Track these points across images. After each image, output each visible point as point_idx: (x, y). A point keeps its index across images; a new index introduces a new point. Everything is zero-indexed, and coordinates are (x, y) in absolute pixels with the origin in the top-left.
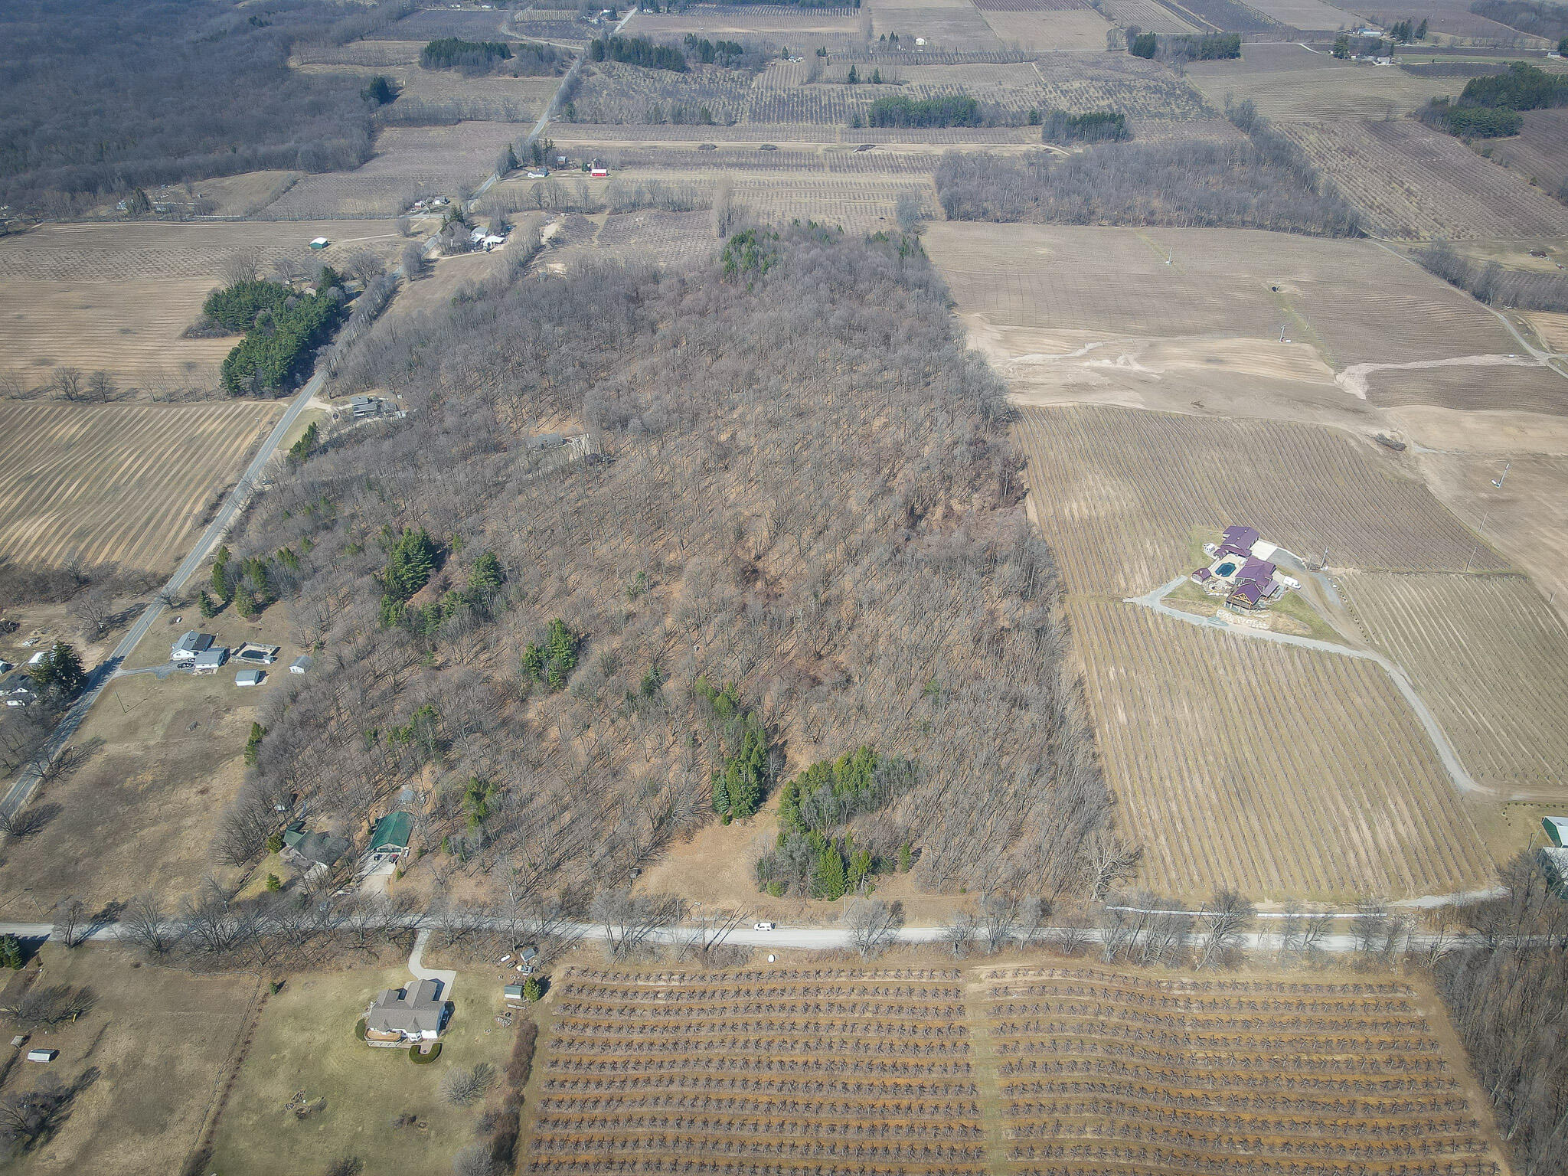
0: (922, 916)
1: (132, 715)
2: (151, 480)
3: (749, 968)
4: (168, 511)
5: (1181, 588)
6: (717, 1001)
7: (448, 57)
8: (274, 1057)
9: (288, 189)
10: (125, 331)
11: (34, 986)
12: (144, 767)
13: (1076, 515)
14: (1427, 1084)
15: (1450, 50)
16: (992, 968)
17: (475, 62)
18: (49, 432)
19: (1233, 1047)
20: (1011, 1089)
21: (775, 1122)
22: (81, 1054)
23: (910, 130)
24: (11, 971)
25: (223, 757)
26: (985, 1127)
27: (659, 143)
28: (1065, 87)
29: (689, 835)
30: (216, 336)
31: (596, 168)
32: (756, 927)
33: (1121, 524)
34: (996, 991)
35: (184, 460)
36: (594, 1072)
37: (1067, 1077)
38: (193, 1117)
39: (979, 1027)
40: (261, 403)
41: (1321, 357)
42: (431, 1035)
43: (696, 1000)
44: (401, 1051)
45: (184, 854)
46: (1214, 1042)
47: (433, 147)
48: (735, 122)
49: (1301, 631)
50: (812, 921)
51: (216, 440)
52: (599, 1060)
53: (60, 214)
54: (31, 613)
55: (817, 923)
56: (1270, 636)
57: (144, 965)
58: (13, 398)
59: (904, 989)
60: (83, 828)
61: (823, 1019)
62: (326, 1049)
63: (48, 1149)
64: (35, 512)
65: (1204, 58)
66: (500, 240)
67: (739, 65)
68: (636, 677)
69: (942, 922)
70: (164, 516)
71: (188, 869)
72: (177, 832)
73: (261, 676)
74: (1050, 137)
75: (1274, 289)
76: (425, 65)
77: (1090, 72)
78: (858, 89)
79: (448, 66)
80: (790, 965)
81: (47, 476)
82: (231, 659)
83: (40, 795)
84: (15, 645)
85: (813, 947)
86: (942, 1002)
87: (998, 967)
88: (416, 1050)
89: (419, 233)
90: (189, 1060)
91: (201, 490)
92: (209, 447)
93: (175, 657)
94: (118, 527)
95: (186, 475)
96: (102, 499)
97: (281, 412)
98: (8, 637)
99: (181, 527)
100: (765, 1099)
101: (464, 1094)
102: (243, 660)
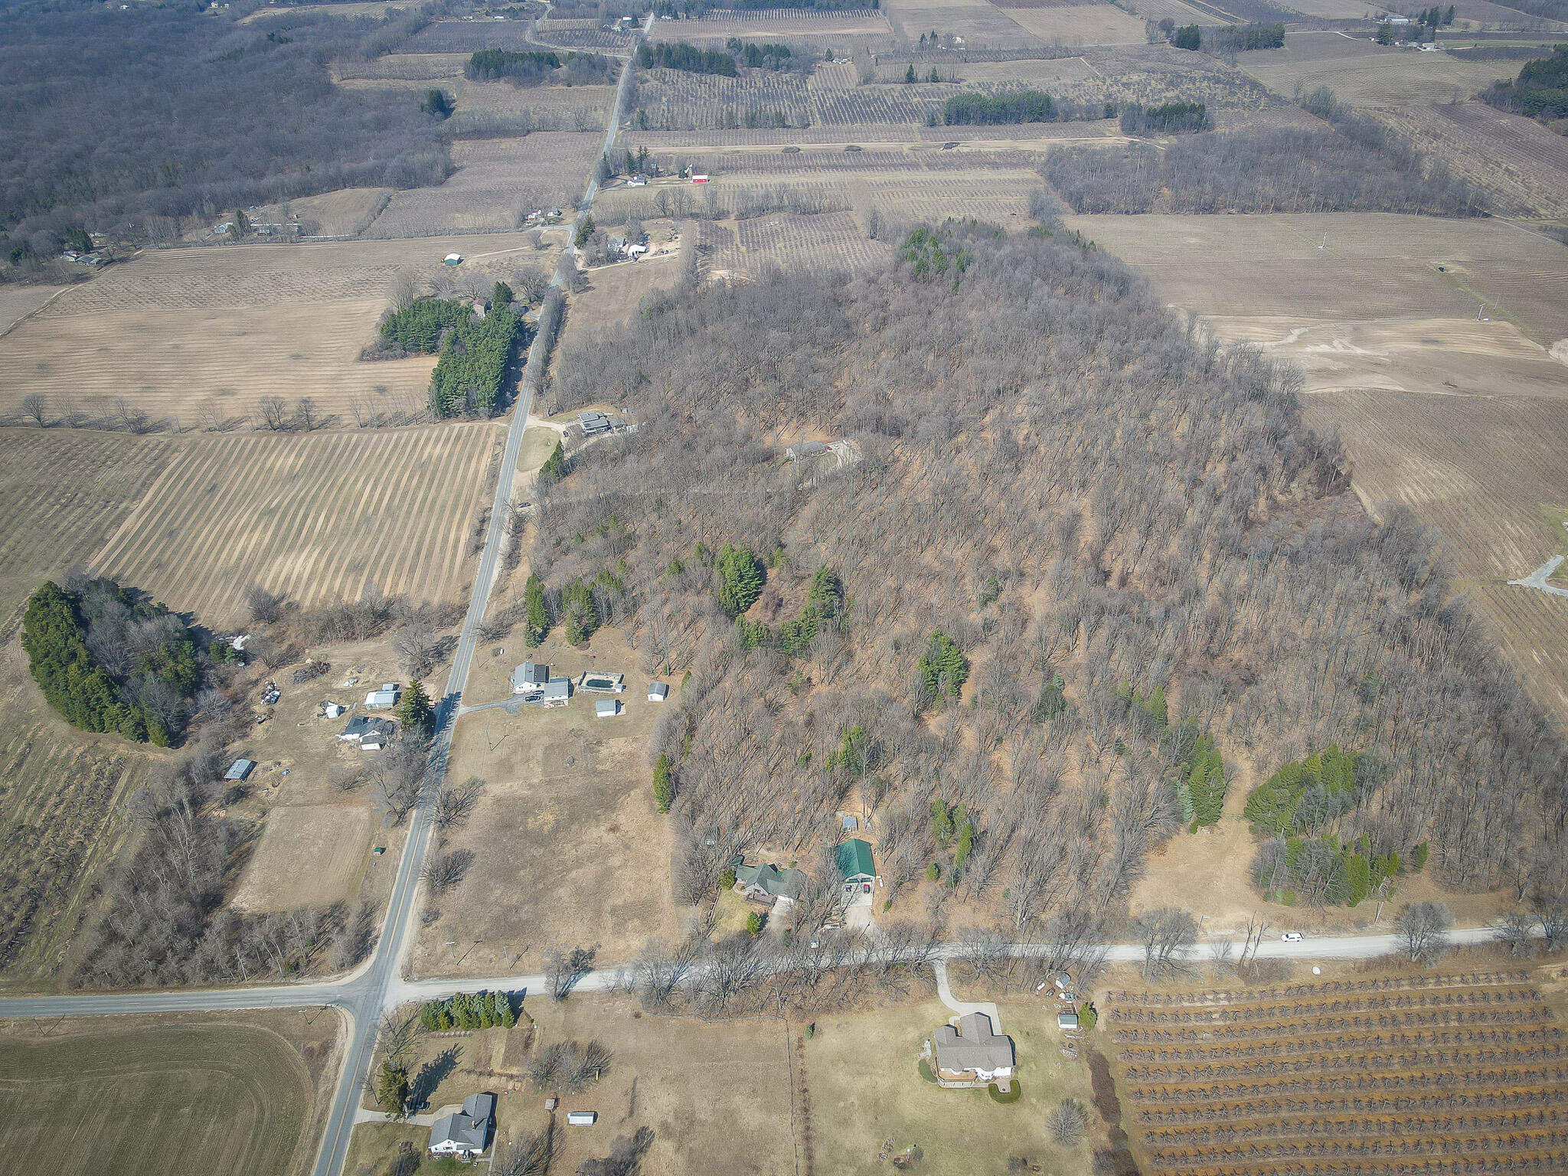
0: (1465, 915)
1: (501, 752)
2: (400, 507)
3: (1295, 982)
4: (434, 539)
5: (1561, 568)
6: (1279, 1019)
7: (496, 68)
8: (841, 1104)
9: (385, 206)
10: (297, 357)
11: (535, 1046)
12: (539, 805)
13: (1416, 500)
15: (1480, 35)
16: (1560, 966)
17: (527, 72)
18: (264, 464)
21: (1410, 1141)
22: (622, 1114)
23: (987, 127)
24: (502, 1030)
25: (616, 794)
27: (740, 148)
28: (1124, 80)
29: (1161, 846)
30: (395, 357)
31: (694, 174)
32: (1284, 938)
33: (1471, 509)
35: (424, 486)
36: (1184, 1102)
38: (784, 1172)
40: (476, 425)
42: (1004, 1072)
43: (1256, 1019)
44: (977, 1091)
45: (628, 896)
47: (511, 159)
48: (809, 125)
50: (1338, 929)
51: (448, 464)
52: (1184, 1088)
54: (336, 652)
55: (1345, 930)
57: (644, 1014)
58: (210, 430)
59: (1477, 994)
60: (507, 874)
61: (1409, 1031)
62: (894, 1092)
64: (291, 548)
65: (1250, 48)
66: (643, 249)
67: (789, 68)
68: (1031, 686)
69: (1485, 923)
70: (432, 545)
71: (644, 911)
72: (608, 873)
73: (618, 705)
74: (1129, 129)
75: (1441, 269)
76: (472, 77)
77: (1143, 65)
78: (919, 87)
79: (498, 76)
80: (1338, 976)
81: (287, 509)
82: (576, 688)
83: (443, 843)
84: (334, 686)
85: (1356, 956)
86: (1523, 1006)
88: (993, 1089)
89: (549, 245)
90: (752, 1117)
91: (458, 515)
92: (445, 472)
93: (517, 690)
94: (391, 557)
95: (434, 501)
96: (357, 531)
97: (504, 433)
98: (324, 678)
99: (454, 555)
100: (1388, 1119)
101: (1063, 1131)
102: (592, 690)
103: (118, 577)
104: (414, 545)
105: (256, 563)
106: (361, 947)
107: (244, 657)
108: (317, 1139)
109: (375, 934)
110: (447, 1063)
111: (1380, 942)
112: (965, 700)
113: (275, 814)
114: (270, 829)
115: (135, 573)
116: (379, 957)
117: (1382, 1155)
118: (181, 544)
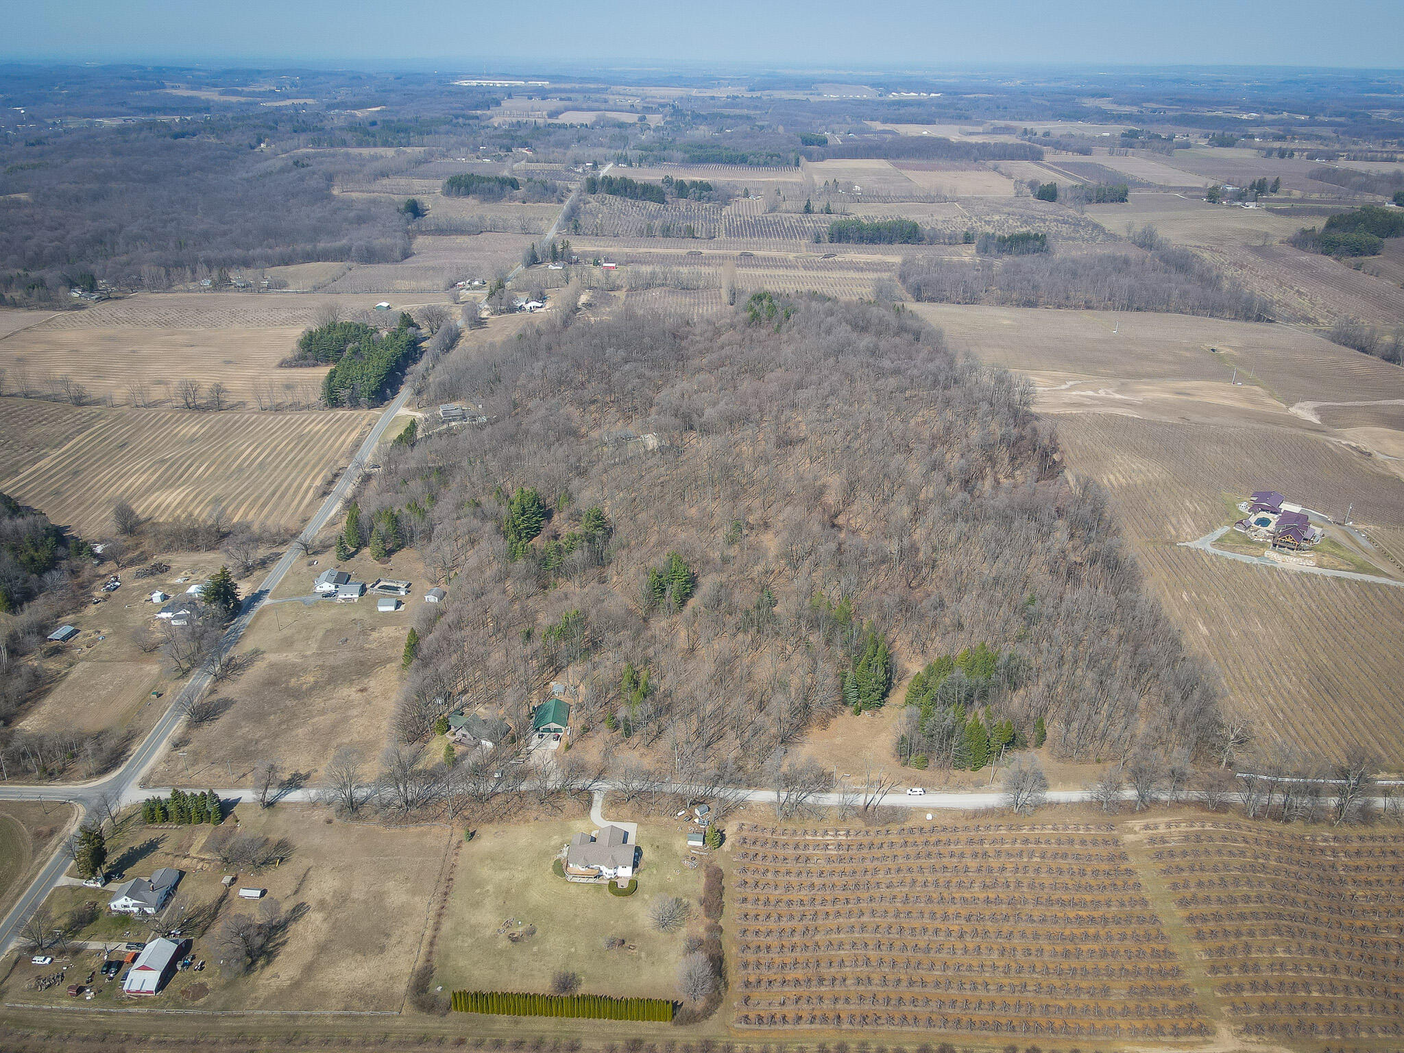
0: (1066, 781)
1: (287, 632)
2: (270, 464)
3: (908, 825)
4: (290, 485)
5: (1227, 535)
6: (886, 850)
7: (467, 186)
8: (478, 891)
9: (345, 273)
10: (228, 362)
11: (233, 839)
12: (305, 670)
15: (1302, 200)
16: (1144, 822)
17: (491, 191)
18: (172, 431)
19: (1388, 887)
20: (1191, 919)
21: (971, 946)
22: (289, 892)
23: (864, 245)
24: (211, 826)
25: (375, 665)
26: (1176, 950)
27: (652, 250)
28: (987, 219)
29: (824, 724)
30: (309, 366)
31: (607, 263)
32: (909, 792)
33: (1159, 490)
34: (1152, 840)
35: (297, 450)
36: (784, 908)
37: (1242, 907)
38: (410, 939)
39: (1146, 872)
40: (356, 413)
41: (1271, 396)
42: (626, 872)
43: (866, 850)
44: (599, 885)
45: (356, 737)
46: (1368, 883)
47: (461, 249)
48: (715, 237)
50: (959, 787)
51: (322, 437)
52: (785, 898)
53: (154, 287)
54: (179, 559)
55: (964, 788)
57: (336, 821)
58: (137, 406)
59: (1064, 839)
60: (258, 717)
61: (994, 863)
62: (527, 884)
63: (269, 971)
64: (171, 486)
65: (1098, 202)
66: (540, 305)
67: (709, 200)
69: (1086, 788)
70: (287, 489)
72: (345, 719)
73: (398, 604)
74: (984, 252)
75: (1213, 350)
76: (447, 193)
77: (1006, 210)
78: (814, 217)
79: (467, 194)
80: (948, 822)
81: (178, 460)
82: (368, 592)
83: (213, 691)
84: (168, 582)
85: (967, 807)
86: (1102, 850)
87: (1151, 821)
88: (613, 885)
89: (467, 302)
90: (397, 896)
91: (316, 470)
92: (319, 441)
93: (318, 589)
94: (248, 496)
95: (301, 460)
96: (228, 478)
97: (378, 417)
98: (161, 576)
99: (303, 498)
100: (956, 928)
101: (667, 922)
102: (381, 592)
103: (18, 498)
104: (272, 488)
105: (135, 497)
106: (114, 759)
107: (102, 559)
108: (18, 895)
109: (130, 753)
110: (152, 846)
111: (991, 798)
112: (687, 610)
113: (80, 667)
114: (71, 677)
115: (33, 497)
116: (126, 770)
117: (943, 955)
118: (81, 481)
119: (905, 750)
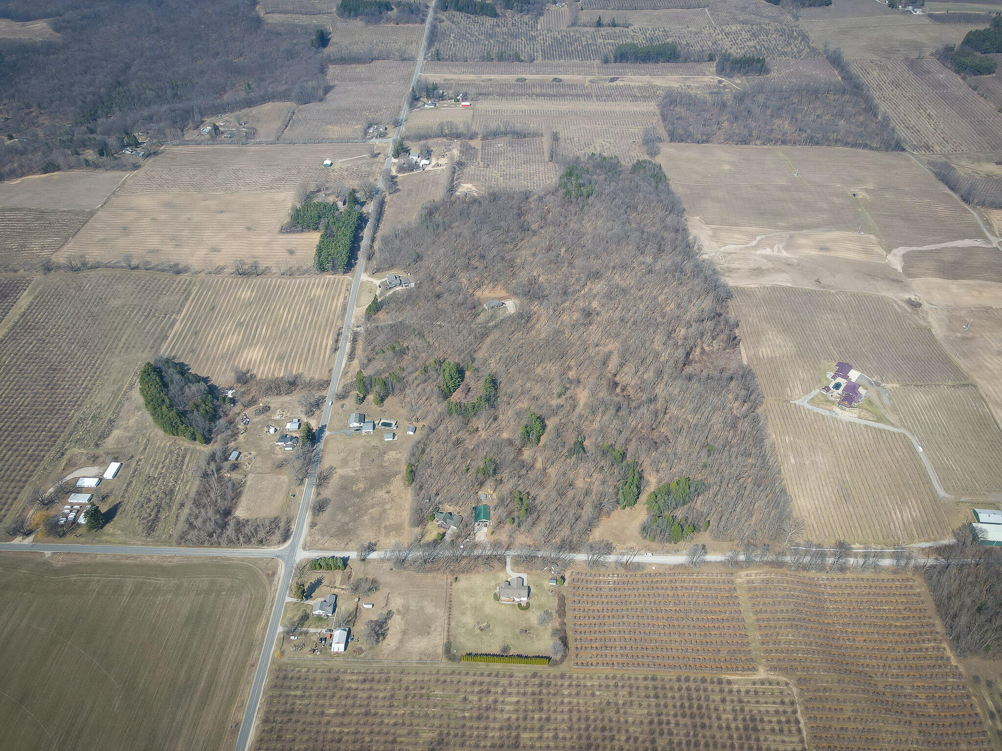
0: (715, 550)
1: (343, 455)
2: (300, 326)
3: (645, 572)
4: (316, 343)
5: (817, 396)
6: (634, 585)
7: (355, 10)
8: (463, 607)
9: (291, 118)
10: (249, 229)
11: (352, 578)
12: (358, 480)
13: (765, 356)
14: (920, 618)
16: (746, 572)
17: (373, 14)
18: (236, 295)
19: (844, 604)
20: (758, 620)
21: (667, 632)
22: (383, 605)
23: (638, 65)
24: (340, 571)
25: (390, 476)
26: (749, 635)
27: (492, 77)
28: (727, 30)
29: (608, 514)
30: (298, 232)
31: (463, 101)
32: (645, 555)
34: (748, 581)
35: (312, 313)
36: (590, 613)
37: (779, 615)
38: (439, 629)
39: (743, 597)
40: (337, 277)
41: (879, 243)
42: (525, 599)
43: (626, 585)
44: (514, 605)
45: (391, 522)
46: (836, 602)
47: (361, 81)
48: (534, 59)
49: (871, 419)
50: (668, 552)
51: (323, 301)
52: (591, 609)
53: (173, 138)
54: (273, 401)
55: (670, 553)
56: (858, 421)
57: (394, 569)
58: (209, 273)
59: (711, 581)
60: (344, 509)
61: (680, 593)
62: (483, 604)
63: (385, 642)
64: (251, 344)
65: (810, 5)
66: (428, 162)
68: (571, 439)
69: (723, 554)
70: (315, 347)
71: (397, 528)
72: (384, 511)
73: (394, 435)
74: (721, 71)
75: (854, 195)
76: (341, 15)
77: (742, 17)
78: (603, 31)
79: (356, 16)
80: (662, 571)
81: (248, 323)
82: (377, 426)
83: (318, 494)
84: (273, 418)
85: (671, 563)
86: (727, 587)
87: (750, 572)
88: (519, 605)
89: (379, 154)
90: (430, 609)
91: (327, 331)
92: (321, 306)
93: (351, 425)
94: (297, 352)
95: (316, 322)
96: (281, 336)
97: (350, 284)
98: (268, 414)
99: (325, 353)
100: (662, 624)
101: (542, 621)
102: (383, 427)
103: (174, 357)
104: (307, 347)
105: (235, 353)
106: (286, 536)
107: (233, 401)
108: (272, 606)
109: (291, 530)
110: (319, 582)
111: (680, 559)
112: (541, 444)
113: (250, 477)
114: (248, 483)
115: (182, 354)
116: (293, 540)
117: (656, 637)
118: (201, 339)
119: (645, 529)
